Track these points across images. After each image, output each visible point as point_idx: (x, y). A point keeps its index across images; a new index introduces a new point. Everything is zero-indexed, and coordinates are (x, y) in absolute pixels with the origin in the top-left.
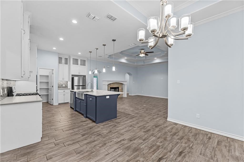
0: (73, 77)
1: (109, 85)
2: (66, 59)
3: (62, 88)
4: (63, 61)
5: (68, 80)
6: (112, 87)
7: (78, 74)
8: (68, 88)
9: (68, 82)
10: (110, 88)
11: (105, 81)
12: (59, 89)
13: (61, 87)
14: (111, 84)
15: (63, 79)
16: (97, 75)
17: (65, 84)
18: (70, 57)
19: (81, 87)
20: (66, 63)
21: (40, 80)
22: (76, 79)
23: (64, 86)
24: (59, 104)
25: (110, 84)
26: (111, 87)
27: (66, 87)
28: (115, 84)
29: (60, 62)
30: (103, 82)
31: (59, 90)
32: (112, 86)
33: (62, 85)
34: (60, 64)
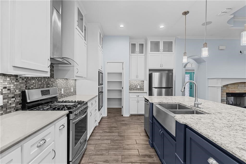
0: (151, 72)
1: (225, 88)
2: (141, 45)
3: (136, 90)
4: (137, 49)
5: (143, 79)
6: (230, 92)
7: (158, 67)
8: (144, 92)
9: (144, 81)
10: (227, 94)
11: (215, 80)
12: (132, 91)
13: (134, 89)
14: (229, 86)
15: (137, 77)
16: (194, 70)
17: (140, 84)
18: (146, 41)
19: (164, 90)
20: (141, 52)
21: (108, 79)
22: (156, 76)
23: (139, 87)
24: (132, 115)
25: (227, 85)
26: (228, 92)
27: (142, 89)
28: (240, 85)
29: (133, 51)
30: (210, 80)
31: (131, 94)
32: (230, 90)
33: (136, 86)
34: (133, 54)
